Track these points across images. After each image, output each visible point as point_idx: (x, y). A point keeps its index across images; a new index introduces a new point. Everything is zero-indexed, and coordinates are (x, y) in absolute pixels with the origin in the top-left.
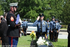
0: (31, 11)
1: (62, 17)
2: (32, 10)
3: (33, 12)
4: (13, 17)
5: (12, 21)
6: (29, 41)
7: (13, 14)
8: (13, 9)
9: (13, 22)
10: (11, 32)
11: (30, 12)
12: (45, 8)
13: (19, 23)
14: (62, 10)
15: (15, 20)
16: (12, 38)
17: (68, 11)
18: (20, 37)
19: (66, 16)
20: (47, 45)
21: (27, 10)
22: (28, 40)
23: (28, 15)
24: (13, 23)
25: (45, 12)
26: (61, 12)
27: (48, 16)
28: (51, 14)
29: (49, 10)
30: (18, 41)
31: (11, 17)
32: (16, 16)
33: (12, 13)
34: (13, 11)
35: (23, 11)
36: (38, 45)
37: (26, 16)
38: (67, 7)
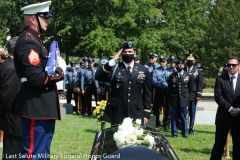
0: (99, 31)
1: (203, 50)
2: (100, 28)
3: (106, 34)
4: (36, 51)
5: (32, 66)
6: (92, 131)
7: (36, 41)
8: (35, 22)
9: (37, 67)
10: (29, 103)
11: (92, 33)
12: (148, 22)
13: (57, 72)
14: (204, 28)
15: (44, 60)
16: (33, 124)
17: (222, 29)
18: (60, 119)
19: (216, 48)
20: (148, 145)
21: (84, 26)
22: (88, 131)
23: (86, 45)
24: (39, 71)
25: (144, 35)
26: (199, 34)
27: (156, 48)
28: (165, 39)
29: (159, 26)
30: (53, 132)
31: (29, 53)
32: (48, 46)
33: (33, 39)
34: (37, 29)
35: (70, 30)
36: (118, 144)
37: (81, 47)
38: (221, 16)
